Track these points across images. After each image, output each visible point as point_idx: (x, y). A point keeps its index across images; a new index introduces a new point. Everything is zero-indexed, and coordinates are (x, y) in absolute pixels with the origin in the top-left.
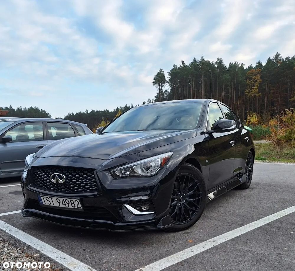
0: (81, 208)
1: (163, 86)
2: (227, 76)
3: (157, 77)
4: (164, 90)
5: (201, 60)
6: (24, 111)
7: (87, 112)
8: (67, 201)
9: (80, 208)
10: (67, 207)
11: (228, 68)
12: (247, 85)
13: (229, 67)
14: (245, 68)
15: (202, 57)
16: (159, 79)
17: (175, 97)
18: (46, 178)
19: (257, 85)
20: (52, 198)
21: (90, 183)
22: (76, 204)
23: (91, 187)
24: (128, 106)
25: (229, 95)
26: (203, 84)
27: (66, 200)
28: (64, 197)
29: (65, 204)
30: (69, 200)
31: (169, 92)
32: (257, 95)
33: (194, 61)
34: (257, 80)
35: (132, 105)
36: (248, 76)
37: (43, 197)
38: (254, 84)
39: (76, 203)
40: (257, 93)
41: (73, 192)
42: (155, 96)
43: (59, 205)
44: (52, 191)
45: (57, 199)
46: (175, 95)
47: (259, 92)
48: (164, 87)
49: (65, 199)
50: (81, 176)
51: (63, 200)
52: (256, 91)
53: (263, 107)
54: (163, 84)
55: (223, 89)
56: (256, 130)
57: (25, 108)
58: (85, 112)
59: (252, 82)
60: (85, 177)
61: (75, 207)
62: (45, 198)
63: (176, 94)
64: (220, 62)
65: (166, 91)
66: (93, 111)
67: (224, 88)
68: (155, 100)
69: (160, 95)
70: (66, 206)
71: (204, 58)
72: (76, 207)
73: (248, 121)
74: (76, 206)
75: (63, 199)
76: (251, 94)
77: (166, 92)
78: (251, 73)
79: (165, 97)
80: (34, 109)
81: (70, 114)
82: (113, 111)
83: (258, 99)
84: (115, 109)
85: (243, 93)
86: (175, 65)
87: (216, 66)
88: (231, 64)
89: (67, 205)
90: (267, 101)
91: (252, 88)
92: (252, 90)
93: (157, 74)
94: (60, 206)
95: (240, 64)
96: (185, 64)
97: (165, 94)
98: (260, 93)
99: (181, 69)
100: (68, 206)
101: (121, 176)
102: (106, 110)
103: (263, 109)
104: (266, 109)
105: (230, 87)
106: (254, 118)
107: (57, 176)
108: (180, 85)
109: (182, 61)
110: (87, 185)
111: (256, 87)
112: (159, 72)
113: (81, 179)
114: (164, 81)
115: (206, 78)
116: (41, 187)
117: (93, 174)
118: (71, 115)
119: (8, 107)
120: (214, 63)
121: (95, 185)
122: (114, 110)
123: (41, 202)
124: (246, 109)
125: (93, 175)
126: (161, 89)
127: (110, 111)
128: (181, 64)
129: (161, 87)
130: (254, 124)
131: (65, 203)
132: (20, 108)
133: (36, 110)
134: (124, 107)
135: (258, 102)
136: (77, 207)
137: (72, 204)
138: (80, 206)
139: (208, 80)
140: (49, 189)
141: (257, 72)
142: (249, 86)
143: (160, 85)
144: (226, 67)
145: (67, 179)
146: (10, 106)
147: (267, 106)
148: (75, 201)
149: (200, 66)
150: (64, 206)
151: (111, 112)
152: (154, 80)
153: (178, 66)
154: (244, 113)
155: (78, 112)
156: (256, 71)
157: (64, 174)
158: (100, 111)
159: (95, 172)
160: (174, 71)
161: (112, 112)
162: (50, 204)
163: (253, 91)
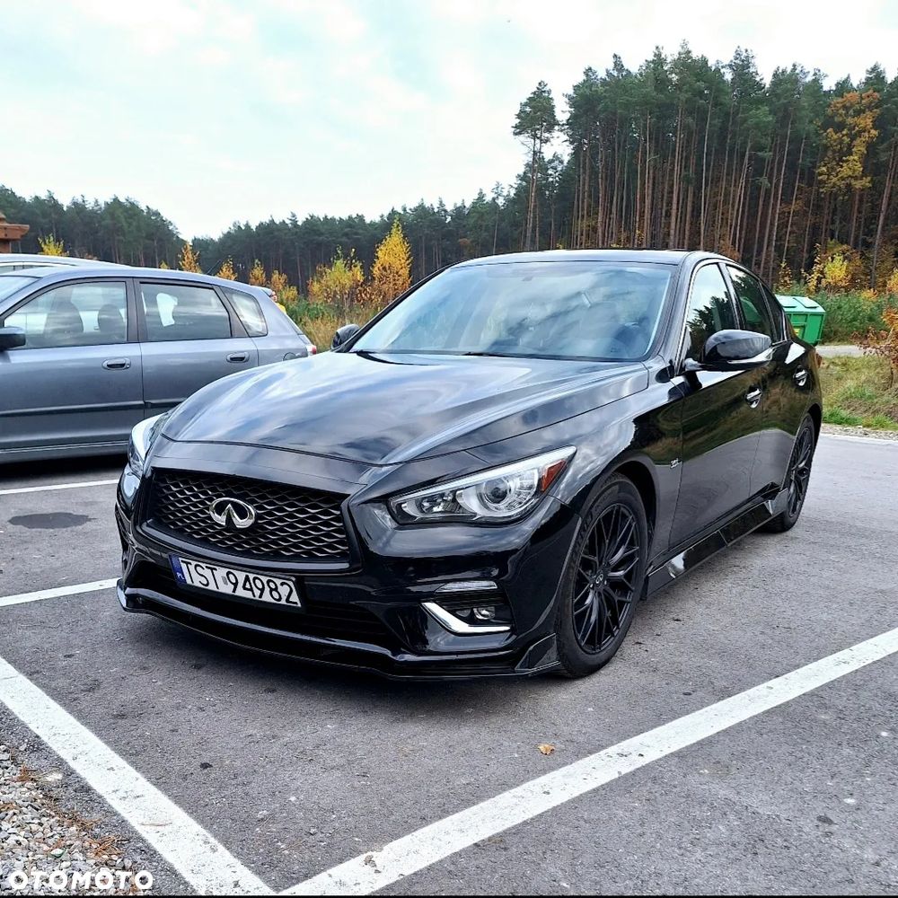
0: (299, 605)
1: (547, 141)
2: (763, 115)
3: (528, 109)
4: (548, 156)
5: (679, 54)
6: (92, 211)
7: (295, 222)
8: (257, 581)
9: (296, 603)
10: (257, 598)
11: (767, 86)
12: (826, 148)
13: (773, 83)
14: (826, 88)
15: (684, 44)
16: (535, 116)
17: (584, 179)
18: (195, 506)
19: (860, 147)
20: (212, 569)
21: (328, 535)
22: (285, 593)
23: (330, 546)
24: (427, 205)
25: (764, 181)
26: (678, 139)
27: (255, 579)
28: (249, 570)
29: (251, 590)
30: (265, 579)
31: (565, 164)
32: (858, 185)
33: (655, 55)
34: (859, 134)
35: (441, 202)
36: (832, 117)
37: (187, 563)
38: (850, 146)
39: (284, 591)
40: (856, 178)
41: (276, 556)
42: (519, 176)
43: (234, 591)
44: (214, 546)
45: (228, 573)
46: (584, 173)
47: (864, 174)
48: (548, 143)
49: (251, 576)
50: (303, 511)
51: (247, 579)
52: (854, 171)
53: (872, 227)
54: (547, 135)
55: (746, 161)
56: (839, 308)
57: (97, 201)
58: (288, 222)
59: (845, 138)
60: (314, 517)
61: (280, 599)
62: (192, 568)
63: (588, 172)
64: (742, 66)
65: (556, 158)
66: (312, 217)
67: (747, 157)
68: (516, 186)
69: (534, 171)
70: (253, 594)
71: (690, 47)
72: (283, 602)
73: (815, 276)
74: (284, 598)
75: (247, 577)
76: (834, 180)
77: (557, 162)
78: (844, 107)
79: (551, 179)
80: (125, 206)
81: (239, 227)
82: (377, 219)
83: (857, 197)
84: (386, 214)
85: (810, 177)
86: (590, 69)
87: (728, 76)
88: (780, 71)
89: (257, 593)
90: (889, 205)
91: (841, 160)
92: (842, 167)
93: (530, 99)
94: (237, 594)
95: (812, 73)
96: (626, 67)
97: (552, 168)
98: (869, 178)
99: (609, 85)
100: (260, 597)
101: (419, 516)
102: (354, 216)
103: (871, 233)
104: (882, 233)
105: (768, 155)
106: (836, 269)
107: (230, 505)
108: (601, 139)
109: (615, 56)
110: (317, 539)
111: (856, 158)
112: (534, 93)
113: (302, 522)
114: (552, 124)
115: (690, 120)
116: (179, 533)
117: (338, 508)
118: (243, 228)
119: (43, 196)
120: (723, 67)
121: (341, 542)
122: (382, 216)
123: (179, 575)
124: (815, 229)
125: (338, 513)
126: (540, 152)
127: (368, 221)
128: (611, 66)
129: (538, 146)
130: (834, 288)
131: (251, 586)
132: (80, 201)
133: (130, 209)
134: (416, 210)
135: (856, 207)
136: (287, 600)
137: (271, 590)
138: (295, 598)
139: (697, 125)
140: (204, 542)
141: (863, 101)
142: (834, 152)
143: (535, 137)
144: (763, 82)
145: (258, 517)
146: (47, 194)
147: (885, 225)
148: (282, 584)
149: (674, 77)
150: (248, 595)
151: (372, 224)
152: (519, 120)
153: (602, 74)
154: (806, 245)
155: (266, 220)
156: (862, 98)
157: (251, 502)
158: (337, 218)
159: (344, 504)
160: (588, 92)
161: (375, 224)
162: (207, 585)
163: (845, 170)
